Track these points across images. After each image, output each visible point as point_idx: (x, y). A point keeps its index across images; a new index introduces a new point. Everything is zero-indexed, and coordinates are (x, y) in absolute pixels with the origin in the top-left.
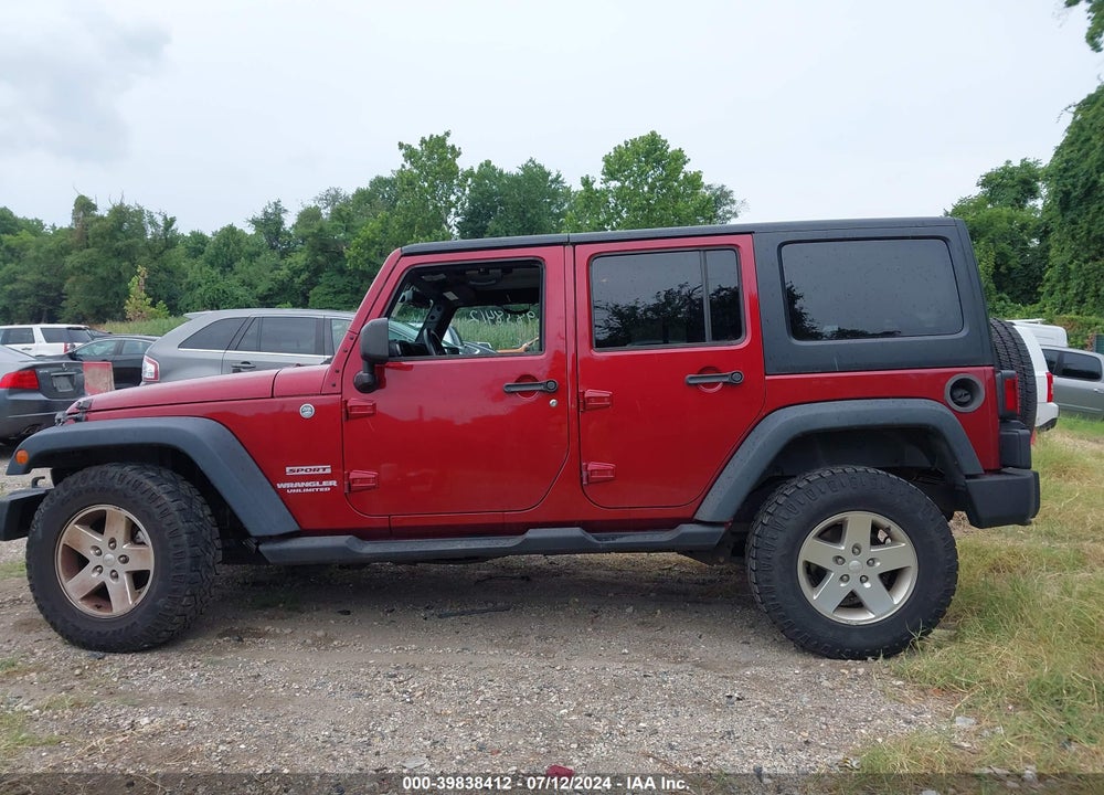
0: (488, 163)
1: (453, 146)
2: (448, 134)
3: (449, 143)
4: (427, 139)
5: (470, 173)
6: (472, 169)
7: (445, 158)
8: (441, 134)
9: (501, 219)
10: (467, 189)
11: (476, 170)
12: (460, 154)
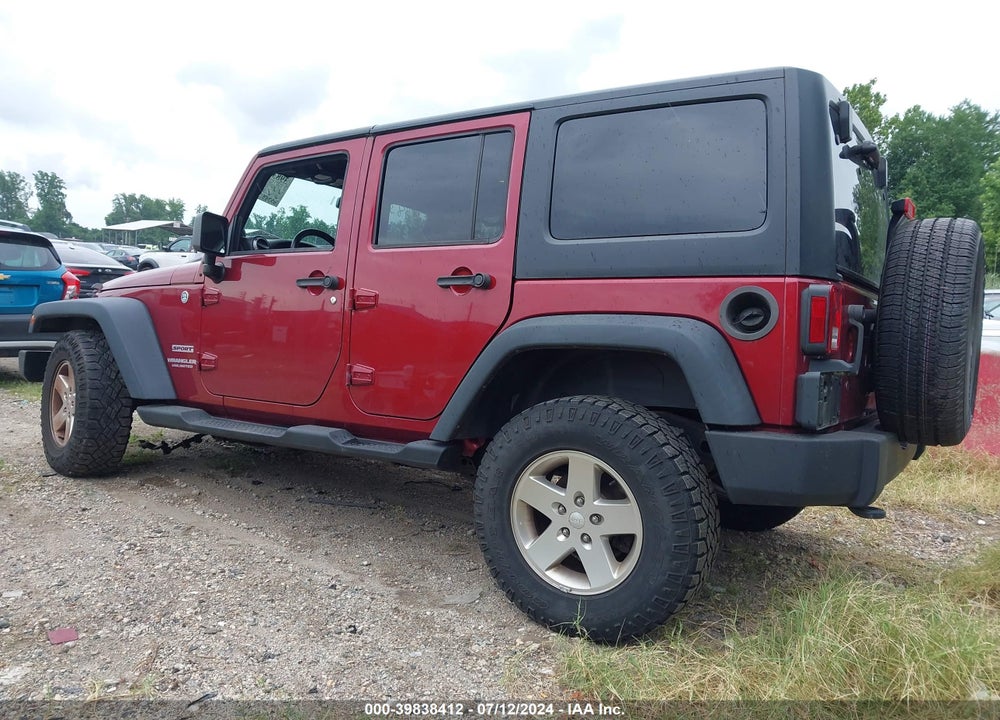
0: (916, 108)
1: (878, 94)
2: (873, 82)
3: (874, 90)
4: (851, 89)
5: (895, 120)
6: (897, 116)
7: (867, 107)
8: (865, 83)
9: (923, 164)
10: (890, 136)
11: (902, 118)
12: (884, 101)
